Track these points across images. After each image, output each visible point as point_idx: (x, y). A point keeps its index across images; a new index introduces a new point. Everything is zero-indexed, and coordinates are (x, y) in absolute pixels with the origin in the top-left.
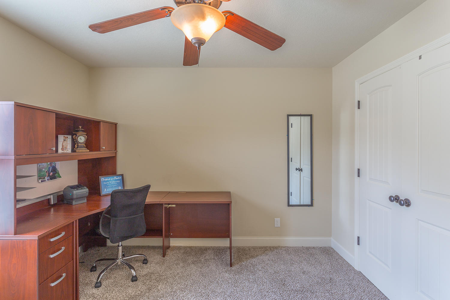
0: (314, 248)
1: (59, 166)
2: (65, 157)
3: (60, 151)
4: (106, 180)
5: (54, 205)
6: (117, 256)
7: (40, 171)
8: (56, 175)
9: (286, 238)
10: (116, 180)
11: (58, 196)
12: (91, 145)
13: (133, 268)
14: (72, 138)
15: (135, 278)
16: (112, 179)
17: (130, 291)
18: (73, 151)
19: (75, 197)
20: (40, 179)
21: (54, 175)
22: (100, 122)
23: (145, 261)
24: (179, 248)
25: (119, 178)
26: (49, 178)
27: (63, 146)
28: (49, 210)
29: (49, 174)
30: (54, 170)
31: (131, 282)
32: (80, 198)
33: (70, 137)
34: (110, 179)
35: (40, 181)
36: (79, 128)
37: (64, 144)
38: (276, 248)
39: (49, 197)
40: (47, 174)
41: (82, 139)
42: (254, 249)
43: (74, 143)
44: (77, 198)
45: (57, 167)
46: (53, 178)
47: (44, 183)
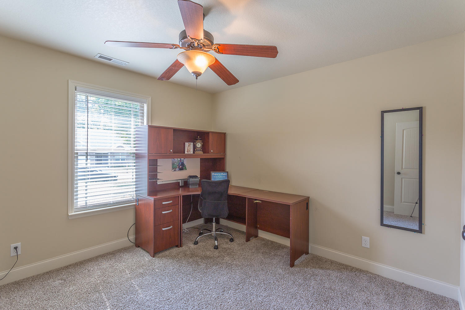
0: (420, 290)
1: (186, 162)
2: (189, 156)
3: (186, 153)
4: (216, 174)
5: (182, 187)
6: (212, 230)
7: (173, 164)
8: (184, 168)
9: (376, 264)
10: (222, 176)
11: (184, 182)
12: (205, 149)
13: (217, 240)
14: (194, 144)
15: (216, 247)
16: (220, 175)
17: (208, 253)
18: (194, 153)
19: (190, 183)
20: (173, 169)
21: (182, 167)
22: (209, 133)
23: (232, 240)
24: (263, 239)
25: (225, 174)
26: (179, 169)
27: (188, 149)
28: (179, 189)
29: (179, 167)
30: (183, 164)
31: (213, 249)
32: (194, 184)
33: (192, 143)
34: (218, 174)
35: (173, 170)
36: (198, 137)
37: (188, 148)
38: (360, 271)
39: (179, 181)
40: (178, 167)
41: (199, 145)
42: (332, 263)
43: (195, 147)
44: (192, 184)
45: (184, 163)
46: (181, 169)
47: (175, 172)
